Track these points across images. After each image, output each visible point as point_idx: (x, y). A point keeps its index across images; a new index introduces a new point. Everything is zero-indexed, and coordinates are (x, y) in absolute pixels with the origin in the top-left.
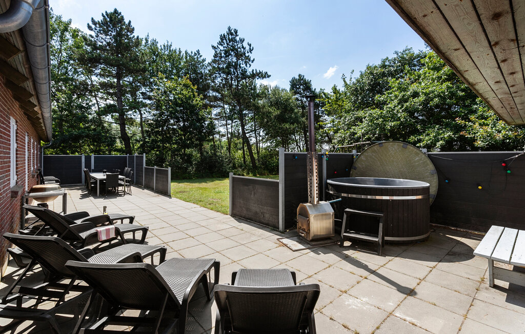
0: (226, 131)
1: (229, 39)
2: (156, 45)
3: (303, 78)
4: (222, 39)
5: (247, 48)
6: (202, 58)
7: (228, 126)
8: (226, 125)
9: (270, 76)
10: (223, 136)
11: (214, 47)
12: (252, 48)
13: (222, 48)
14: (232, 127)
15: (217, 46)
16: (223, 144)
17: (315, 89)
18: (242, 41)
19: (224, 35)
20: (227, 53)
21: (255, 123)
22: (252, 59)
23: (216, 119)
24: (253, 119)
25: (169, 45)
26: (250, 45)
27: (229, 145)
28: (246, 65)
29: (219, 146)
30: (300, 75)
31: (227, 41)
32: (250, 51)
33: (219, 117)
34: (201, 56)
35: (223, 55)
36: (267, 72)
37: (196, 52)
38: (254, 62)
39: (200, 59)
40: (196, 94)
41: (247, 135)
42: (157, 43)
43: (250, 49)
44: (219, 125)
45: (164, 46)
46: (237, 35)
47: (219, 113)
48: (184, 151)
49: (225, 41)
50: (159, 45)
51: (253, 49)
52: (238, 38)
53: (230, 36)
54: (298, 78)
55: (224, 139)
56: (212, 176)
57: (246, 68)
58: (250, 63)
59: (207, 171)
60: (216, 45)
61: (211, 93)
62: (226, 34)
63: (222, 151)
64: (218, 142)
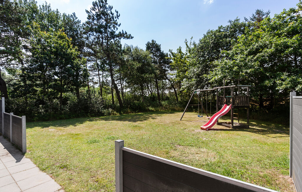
0: (98, 79)
1: (100, 5)
2: (35, 5)
3: (155, 43)
4: (94, 5)
5: (115, 14)
6: (77, 19)
7: (100, 76)
8: (99, 75)
9: (133, 37)
10: (96, 83)
11: (87, 12)
12: (118, 14)
13: (94, 12)
14: (103, 76)
15: (91, 11)
16: (96, 90)
17: (163, 51)
18: (111, 8)
19: (96, 2)
20: (99, 16)
21: (120, 74)
22: (119, 24)
23: (90, 70)
24: (119, 71)
25: (47, 5)
26: (117, 12)
27: (101, 90)
28: (114, 28)
29: (93, 91)
30: (153, 41)
31: (98, 7)
32: (117, 17)
33: (93, 69)
34: (76, 18)
35: (95, 18)
36: (130, 35)
37: (73, 15)
38: (120, 26)
39: (76, 20)
40: (71, 46)
41: (116, 82)
42: (36, 2)
43: (117, 15)
44: (93, 75)
45: (43, 6)
46: (106, 4)
47: (92, 66)
48: (61, 95)
49: (96, 7)
50: (38, 5)
51: (119, 16)
52: (107, 6)
53: (101, 3)
54: (151, 42)
55: (97, 86)
56: (87, 115)
57: (114, 31)
58: (117, 27)
59: (82, 111)
60: (89, 10)
61: (86, 49)
62: (97, 2)
63: (96, 95)
64: (92, 88)
